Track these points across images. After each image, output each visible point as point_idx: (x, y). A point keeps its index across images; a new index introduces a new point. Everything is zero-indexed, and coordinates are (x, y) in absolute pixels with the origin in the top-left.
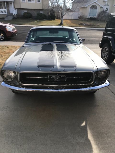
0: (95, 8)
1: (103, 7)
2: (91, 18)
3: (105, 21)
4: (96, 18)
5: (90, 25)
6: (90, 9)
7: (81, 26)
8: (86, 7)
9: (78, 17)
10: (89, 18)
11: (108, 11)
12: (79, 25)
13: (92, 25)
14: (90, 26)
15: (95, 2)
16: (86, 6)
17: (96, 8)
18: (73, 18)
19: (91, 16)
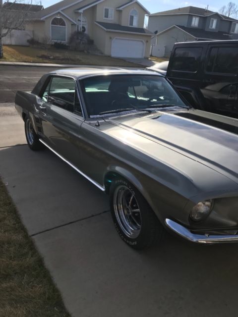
0: (60, 25)
1: (75, 23)
2: (56, 43)
3: (85, 51)
4: (67, 45)
5: (63, 59)
6: (51, 25)
7: (47, 61)
8: (43, 22)
9: (28, 41)
10: (53, 43)
11: (86, 32)
12: (41, 59)
13: (68, 59)
14: (64, 61)
15: (59, 13)
16: (42, 19)
17: (63, 24)
18: (13, 43)
19: (56, 41)
